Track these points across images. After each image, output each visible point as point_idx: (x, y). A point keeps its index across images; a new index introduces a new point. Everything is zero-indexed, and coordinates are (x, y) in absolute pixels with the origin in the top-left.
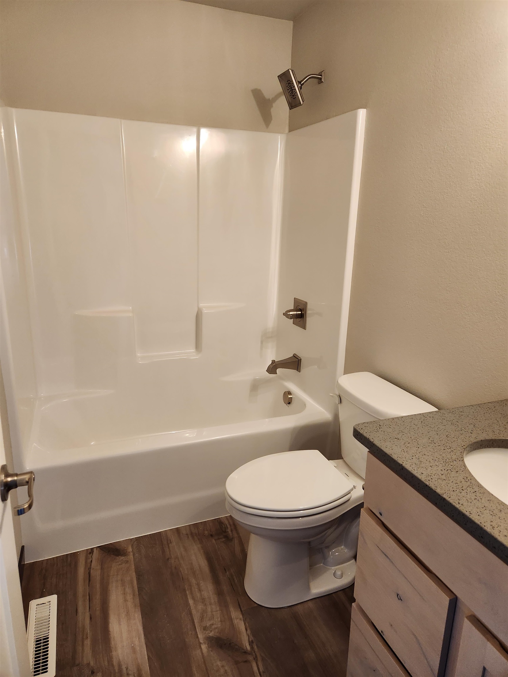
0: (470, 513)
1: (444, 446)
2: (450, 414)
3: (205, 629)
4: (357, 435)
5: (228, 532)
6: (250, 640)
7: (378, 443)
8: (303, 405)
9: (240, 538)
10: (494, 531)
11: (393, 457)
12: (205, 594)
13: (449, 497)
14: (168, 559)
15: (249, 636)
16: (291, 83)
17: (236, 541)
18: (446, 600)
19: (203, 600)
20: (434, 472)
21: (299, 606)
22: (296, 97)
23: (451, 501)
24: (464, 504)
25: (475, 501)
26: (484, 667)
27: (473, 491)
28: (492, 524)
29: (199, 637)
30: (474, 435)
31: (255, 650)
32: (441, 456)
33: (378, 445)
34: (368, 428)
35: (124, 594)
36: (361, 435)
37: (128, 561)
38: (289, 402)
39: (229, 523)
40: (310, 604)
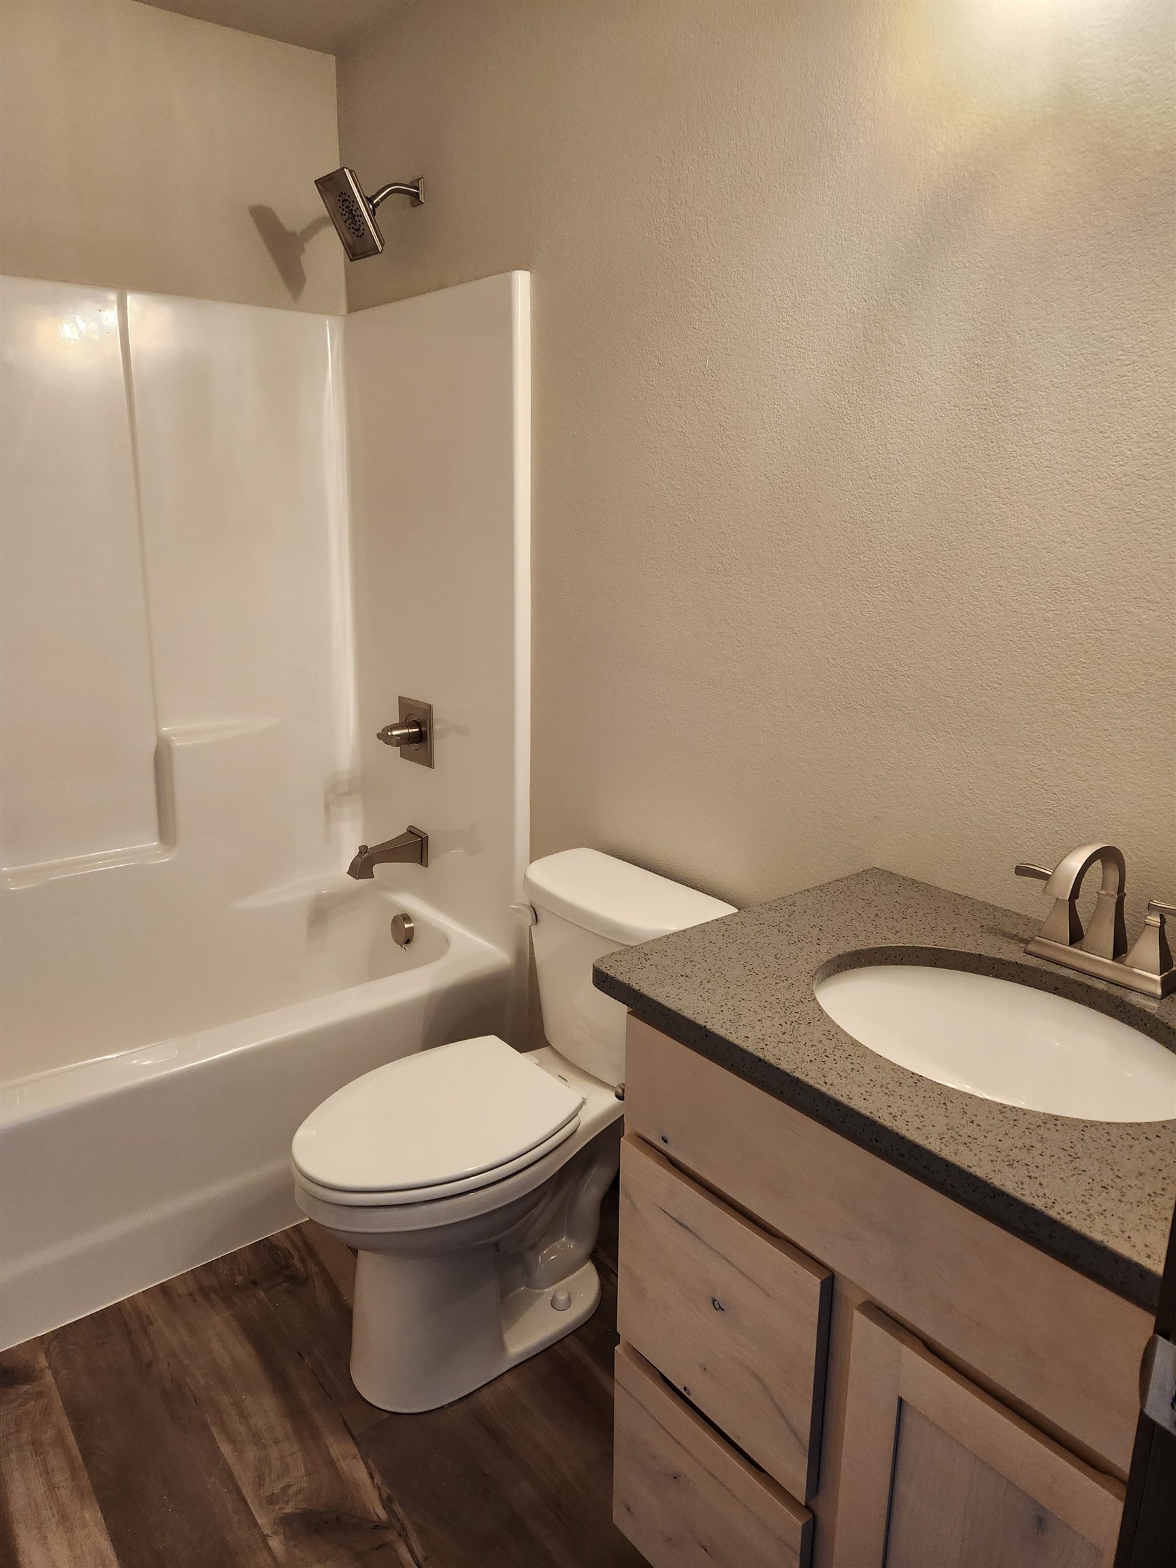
0: (850, 1098)
1: (775, 976)
2: (772, 913)
3: (271, 1500)
4: (604, 981)
5: (294, 1265)
6: (384, 1496)
7: (649, 990)
8: (444, 942)
9: (324, 1271)
10: (896, 1123)
11: (685, 1014)
12: (259, 1422)
13: (807, 1075)
14: (150, 1364)
15: (379, 1488)
16: (351, 200)
17: (318, 1283)
18: (813, 1283)
19: (256, 1437)
20: (769, 1031)
21: (485, 1391)
22: (363, 234)
23: (811, 1082)
24: (835, 1082)
25: (853, 1074)
26: (899, 1397)
27: (845, 1055)
28: (890, 1110)
29: (259, 1521)
30: (824, 948)
31: (399, 1517)
32: (774, 998)
33: (651, 995)
34: (624, 963)
35: (46, 1472)
36: (612, 980)
37: (42, 1392)
38: (406, 939)
39: (294, 1244)
40: (510, 1382)
